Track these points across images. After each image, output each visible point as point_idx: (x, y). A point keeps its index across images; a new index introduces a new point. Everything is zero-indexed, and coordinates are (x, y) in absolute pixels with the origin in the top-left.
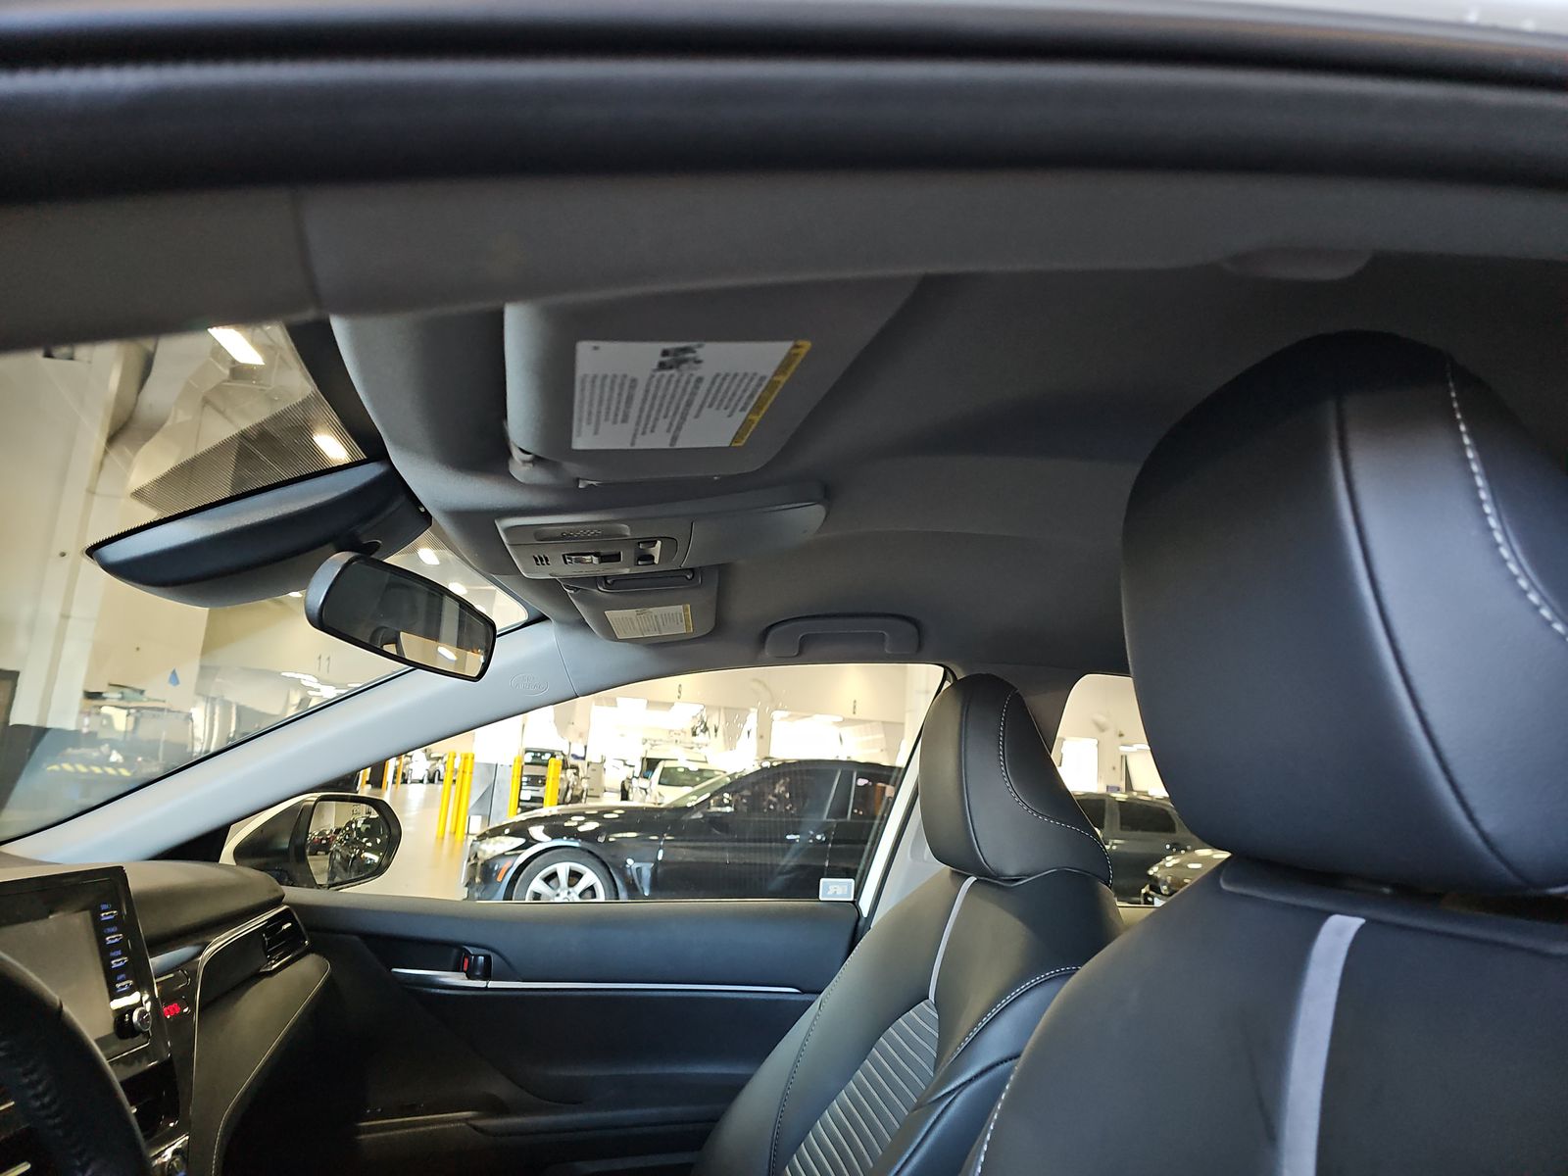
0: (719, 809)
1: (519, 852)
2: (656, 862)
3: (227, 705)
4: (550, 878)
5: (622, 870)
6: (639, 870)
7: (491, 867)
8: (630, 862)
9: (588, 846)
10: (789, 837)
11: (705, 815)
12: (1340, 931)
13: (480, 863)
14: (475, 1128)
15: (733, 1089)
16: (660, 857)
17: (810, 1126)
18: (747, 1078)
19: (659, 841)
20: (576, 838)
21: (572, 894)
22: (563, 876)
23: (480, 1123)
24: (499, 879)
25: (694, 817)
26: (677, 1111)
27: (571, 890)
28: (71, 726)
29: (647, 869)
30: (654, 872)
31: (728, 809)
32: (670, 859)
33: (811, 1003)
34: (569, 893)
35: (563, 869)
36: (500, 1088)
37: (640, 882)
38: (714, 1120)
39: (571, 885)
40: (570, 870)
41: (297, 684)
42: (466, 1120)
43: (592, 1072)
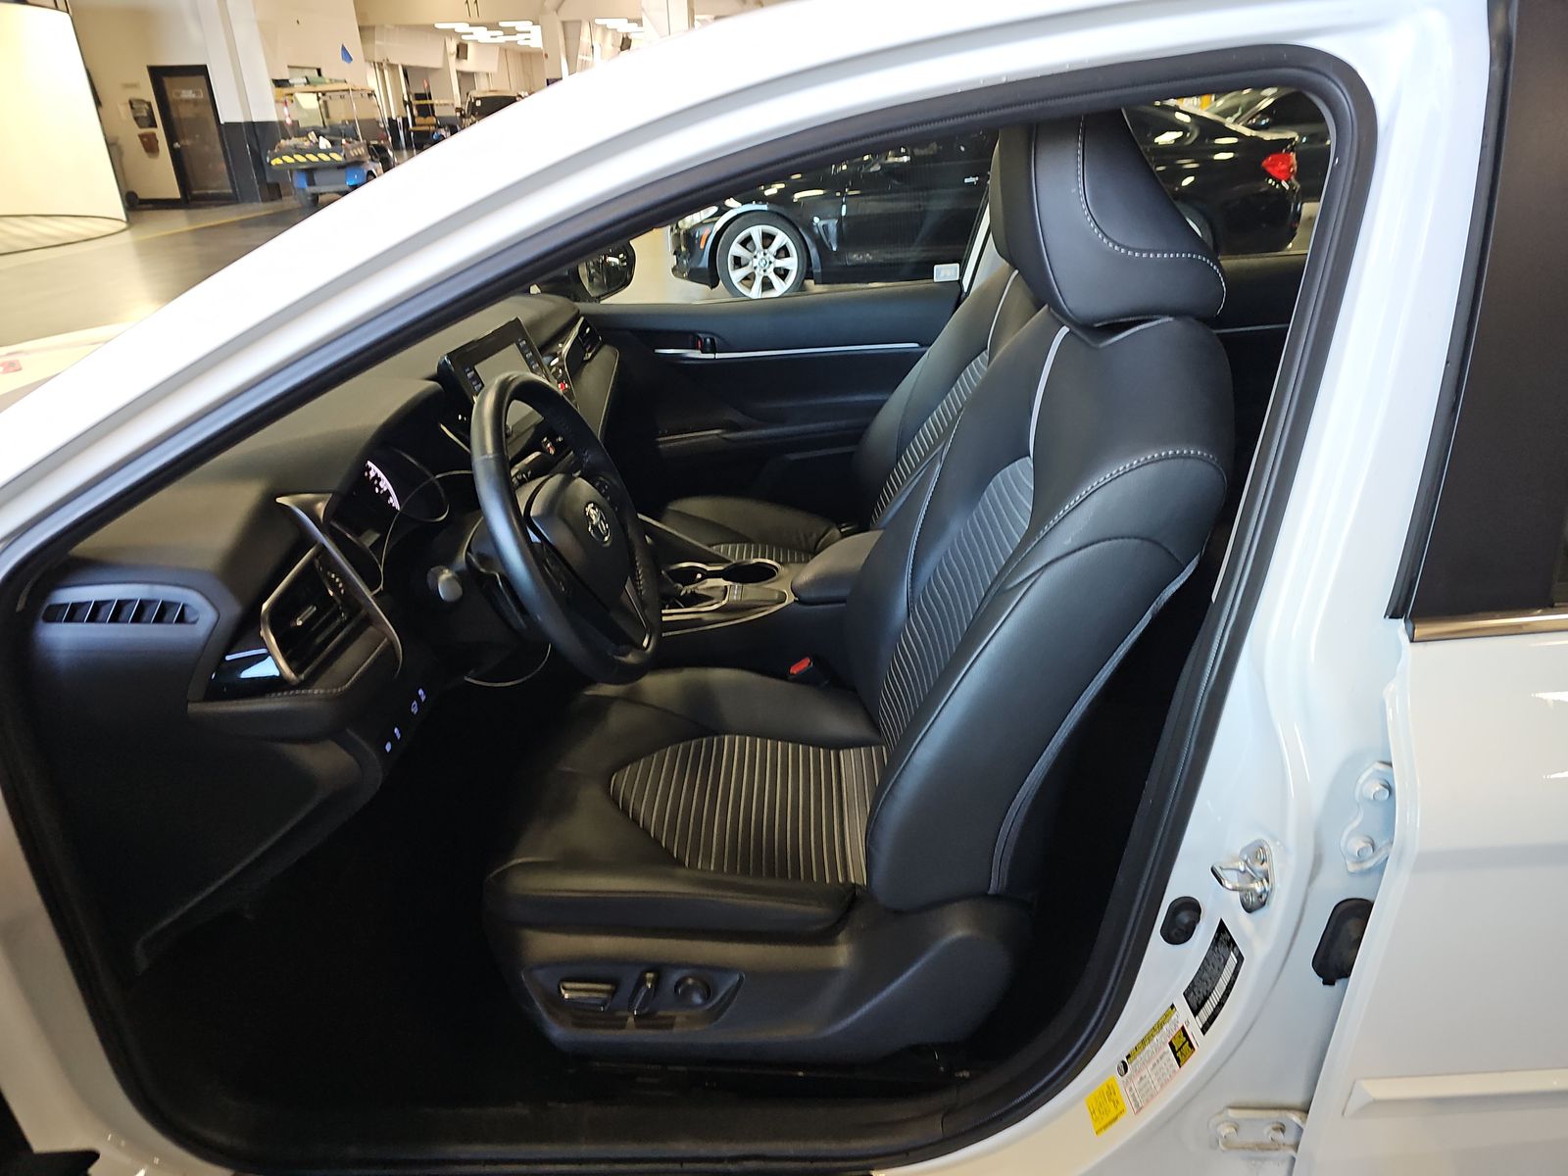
0: (896, 160)
1: (715, 219)
2: (840, 218)
3: (393, 67)
4: (747, 242)
5: (809, 227)
6: (825, 227)
7: (692, 234)
8: (816, 220)
9: (775, 208)
10: (966, 181)
11: (883, 166)
12: (1065, 330)
13: (682, 233)
14: (724, 438)
15: (875, 408)
16: (843, 213)
17: (920, 426)
18: (885, 401)
19: (842, 196)
20: (764, 203)
21: (768, 255)
22: (757, 239)
23: (727, 436)
24: (702, 247)
25: (872, 170)
26: (843, 423)
27: (766, 251)
28: (273, 117)
29: (832, 224)
30: (839, 226)
31: (905, 159)
32: (853, 213)
33: (925, 352)
34: (765, 254)
35: (756, 232)
36: (736, 417)
37: (828, 239)
38: (866, 426)
39: (766, 246)
40: (763, 233)
41: (452, 33)
42: (717, 435)
43: (791, 404)
